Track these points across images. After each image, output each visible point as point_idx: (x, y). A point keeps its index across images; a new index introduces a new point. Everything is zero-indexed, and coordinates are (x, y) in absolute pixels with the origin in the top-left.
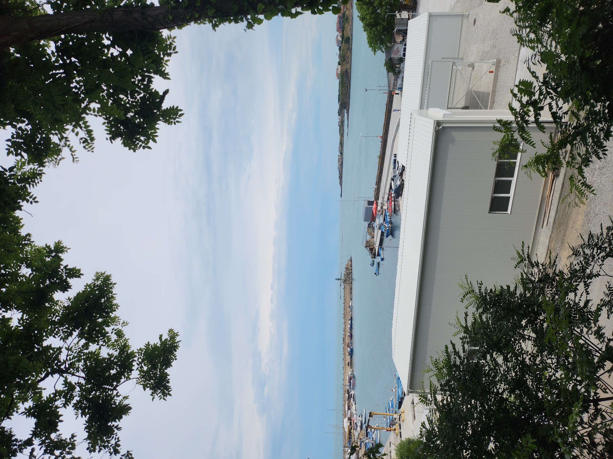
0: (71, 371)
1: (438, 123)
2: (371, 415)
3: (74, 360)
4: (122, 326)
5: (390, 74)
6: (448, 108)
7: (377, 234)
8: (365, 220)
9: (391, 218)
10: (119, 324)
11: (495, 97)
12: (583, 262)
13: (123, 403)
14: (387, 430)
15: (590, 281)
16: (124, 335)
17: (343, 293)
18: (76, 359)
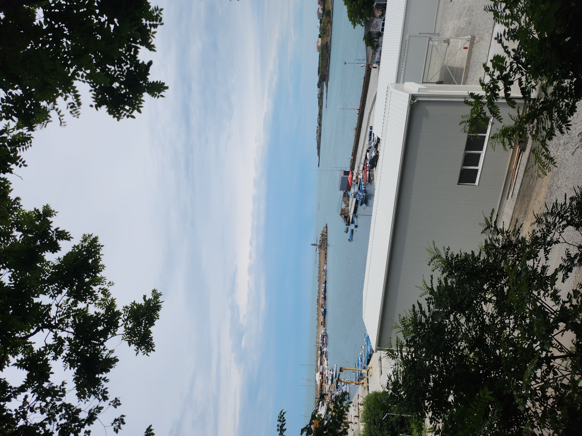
0: (61, 327)
1: (413, 97)
2: (341, 370)
3: (63, 316)
4: (108, 286)
5: (369, 47)
6: (423, 83)
7: (352, 202)
8: (341, 189)
9: (365, 187)
10: (106, 284)
11: (468, 72)
12: (545, 230)
13: (109, 357)
14: (356, 384)
15: (549, 248)
16: (110, 294)
17: (319, 257)
18: (65, 315)
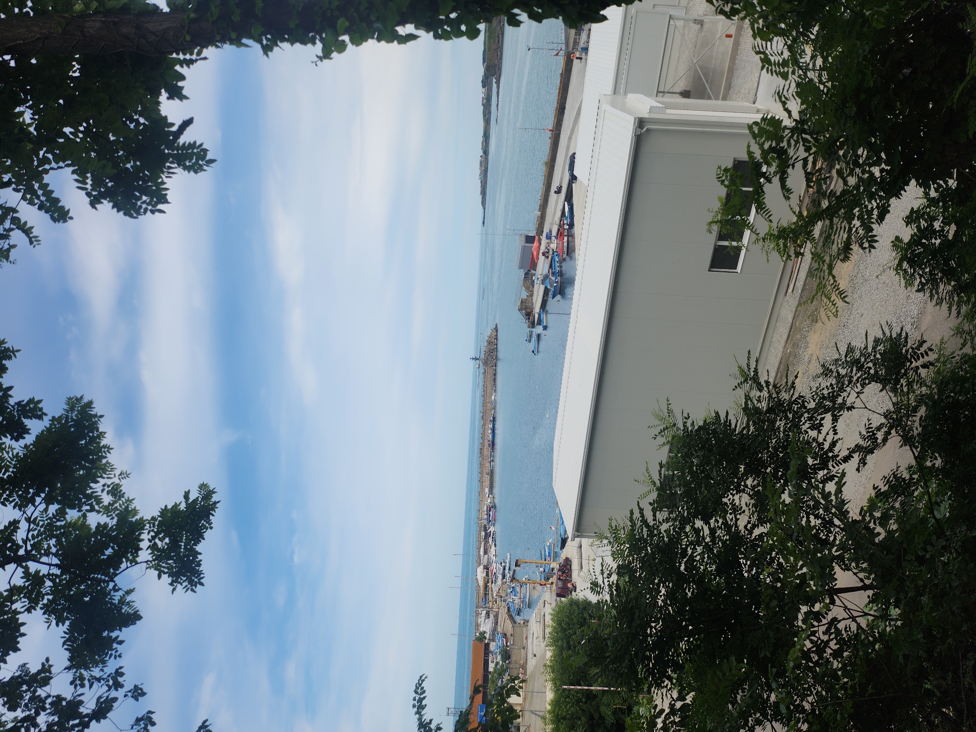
1: (641, 123)
2: (517, 565)
3: (40, 538)
4: (119, 478)
6: (658, 94)
7: (539, 291)
8: (521, 267)
9: (560, 266)
10: (115, 476)
11: (732, 79)
14: (541, 585)
15: (840, 414)
16: (124, 493)
17: (483, 380)
18: (44, 536)
